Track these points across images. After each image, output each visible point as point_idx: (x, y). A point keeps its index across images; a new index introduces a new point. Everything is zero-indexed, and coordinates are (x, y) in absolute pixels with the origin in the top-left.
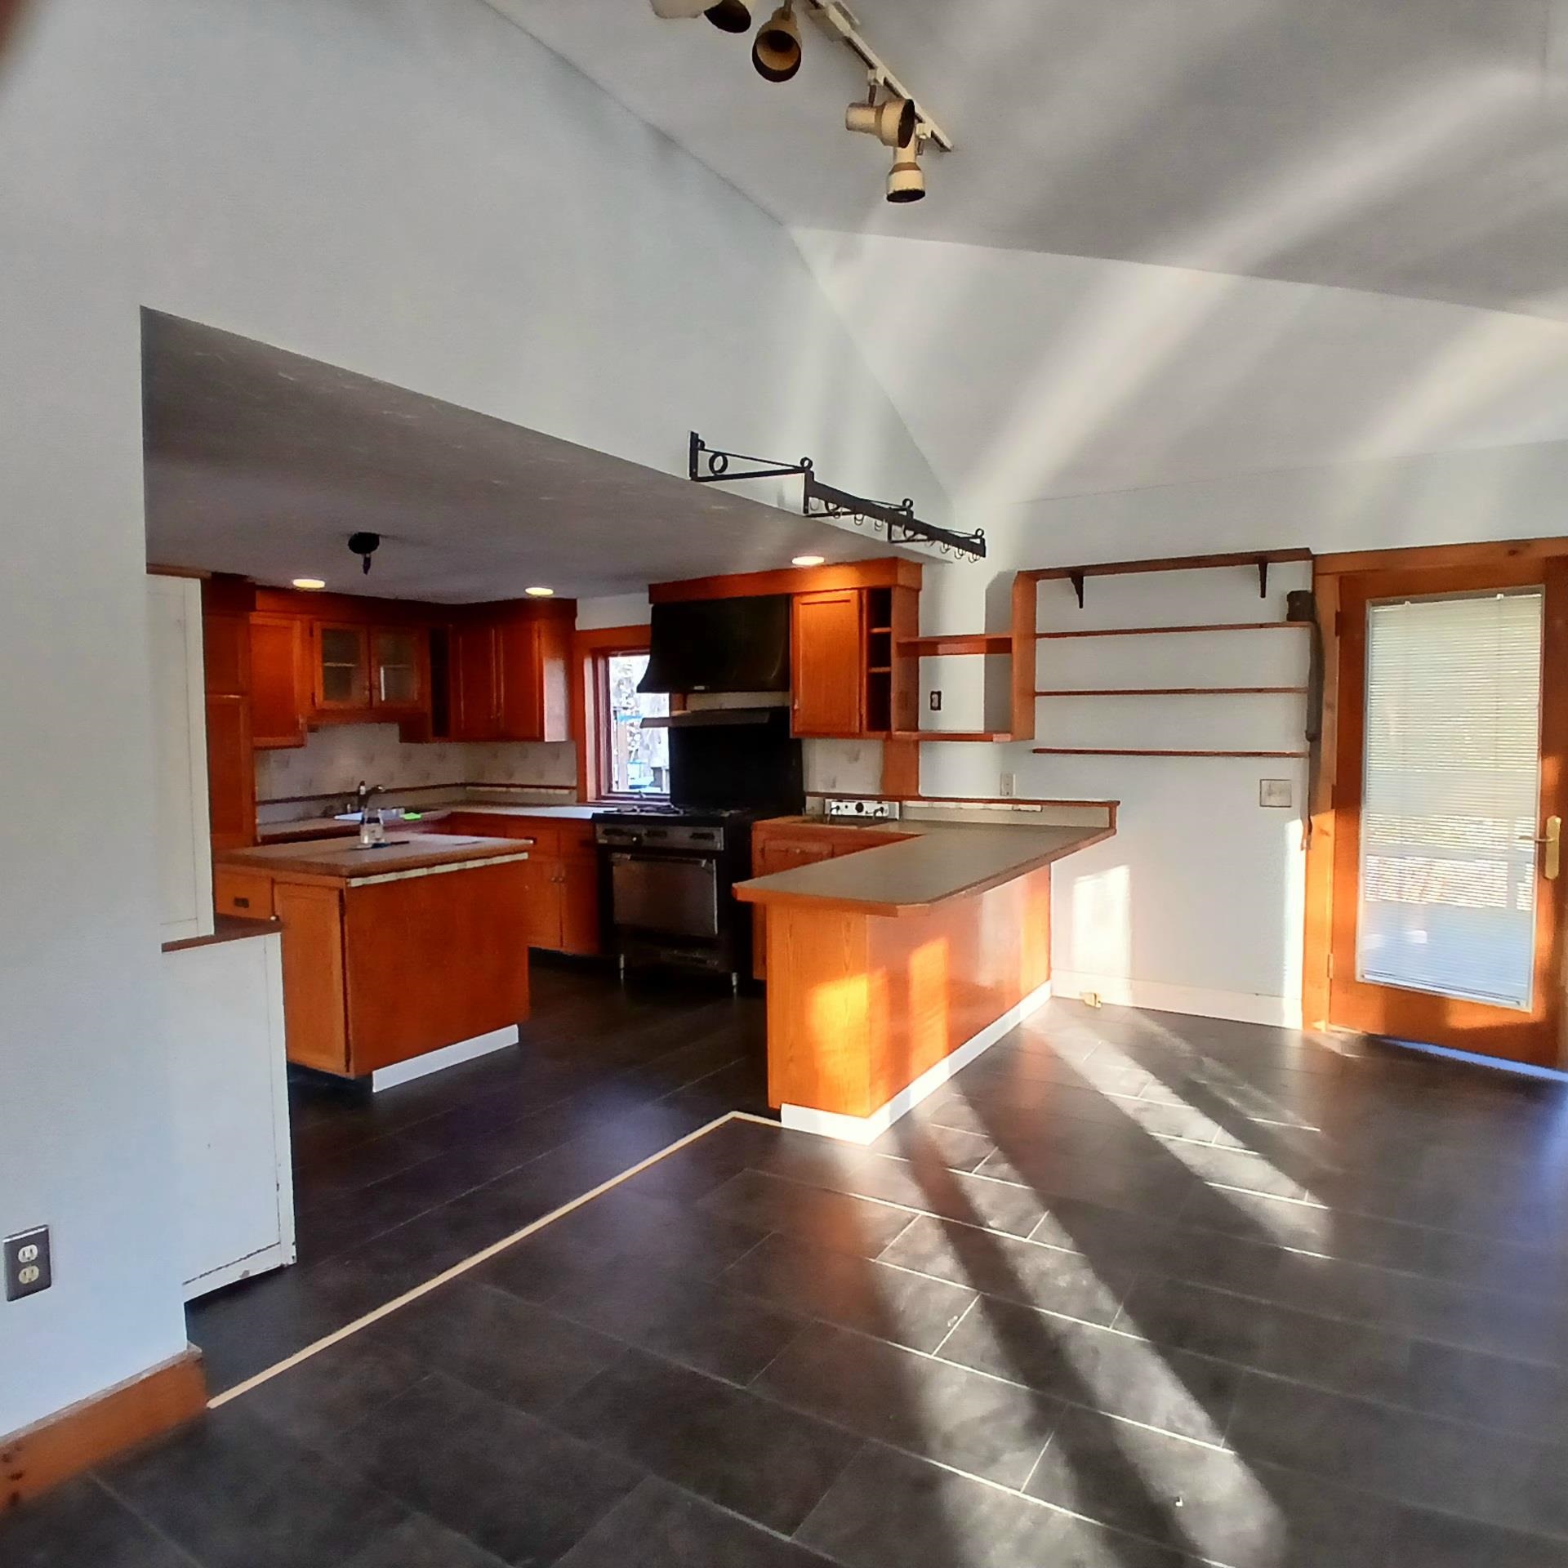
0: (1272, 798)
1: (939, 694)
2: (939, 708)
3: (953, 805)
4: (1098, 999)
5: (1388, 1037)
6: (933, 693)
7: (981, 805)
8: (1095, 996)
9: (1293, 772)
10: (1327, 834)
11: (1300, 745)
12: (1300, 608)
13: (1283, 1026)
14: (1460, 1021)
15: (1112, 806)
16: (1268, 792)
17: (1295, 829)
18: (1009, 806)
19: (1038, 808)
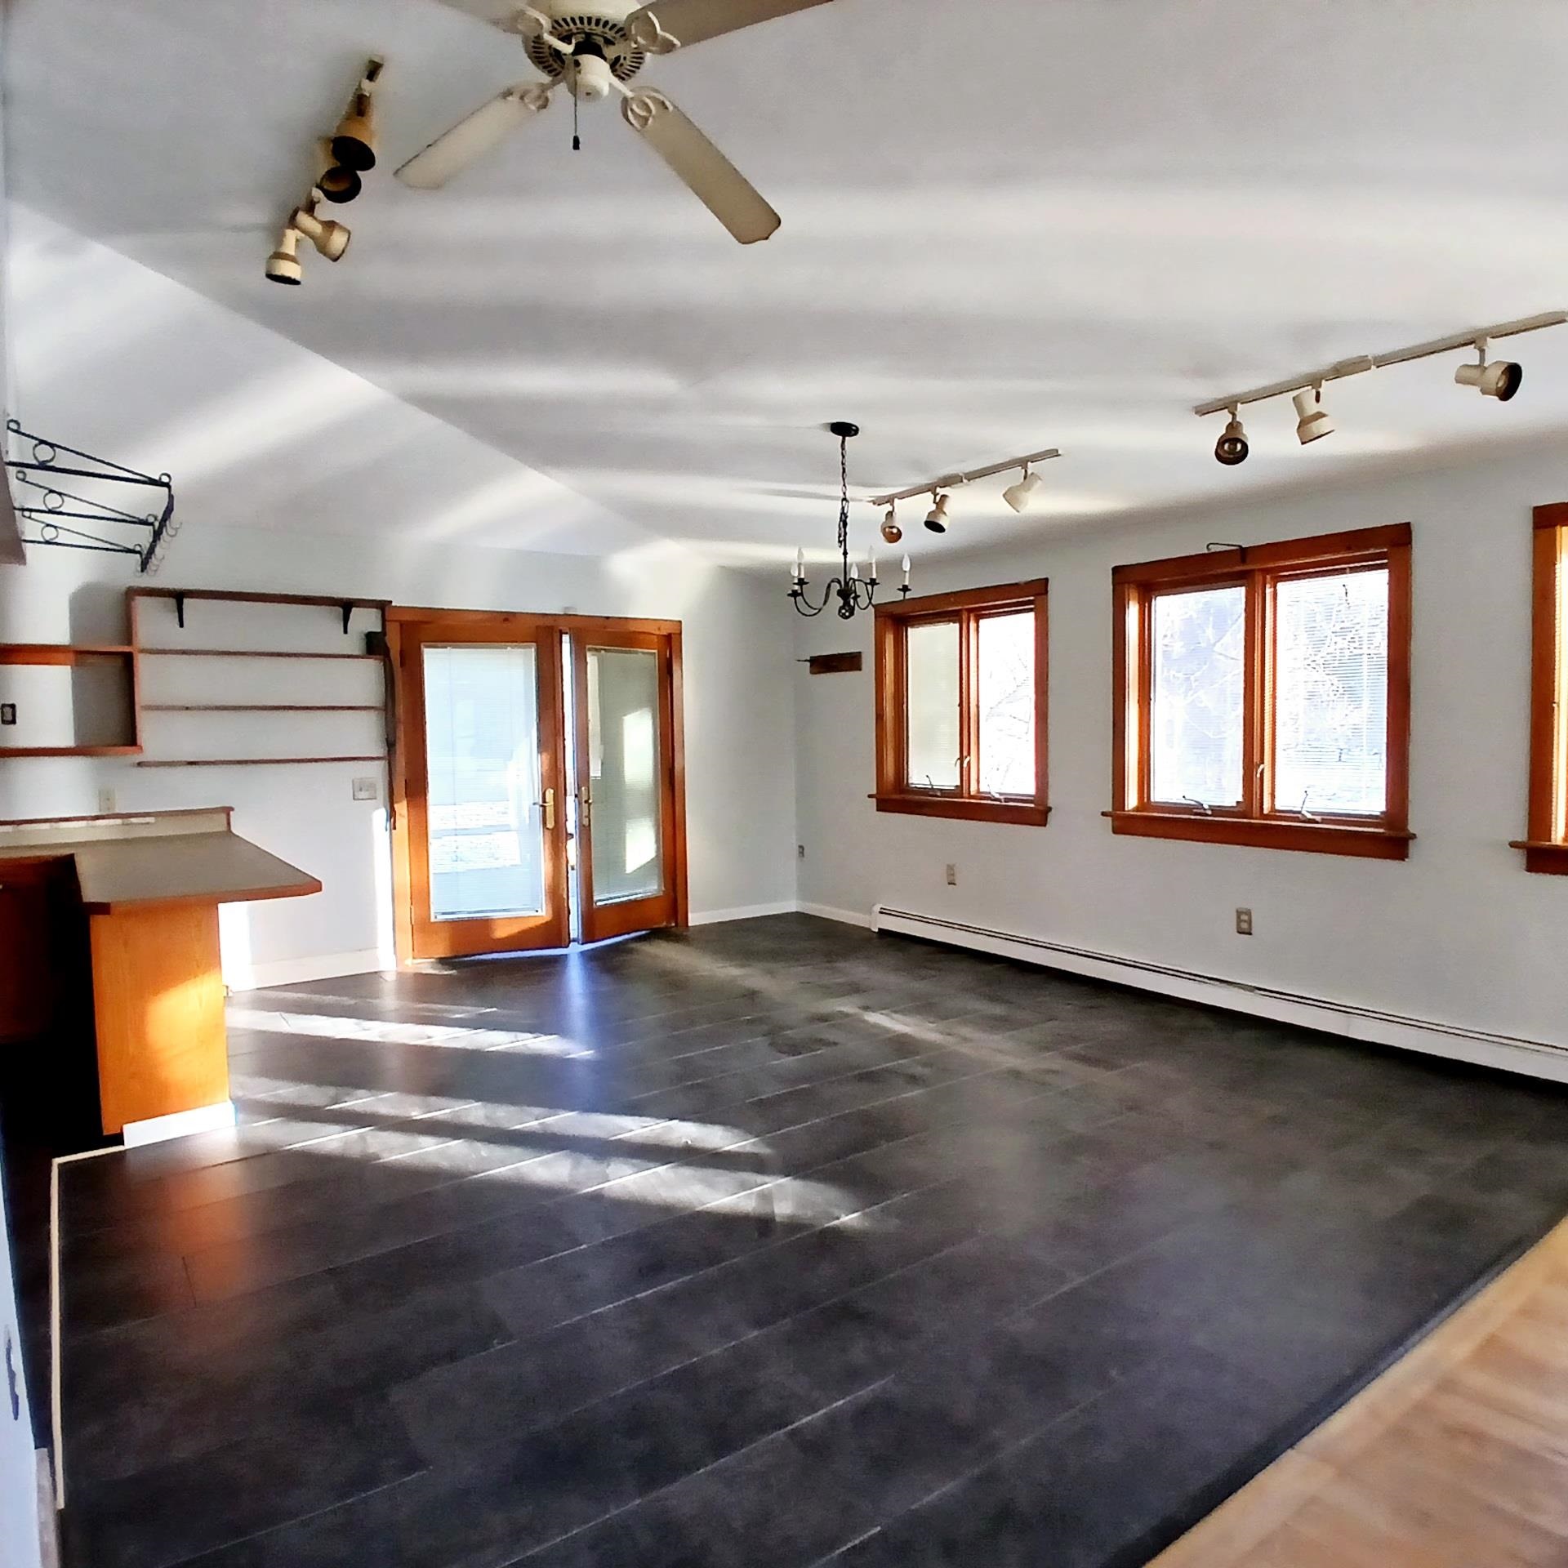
0: (362, 793)
1: (13, 706)
2: (13, 722)
3: (46, 826)
4: (230, 989)
5: (456, 957)
6: (4, 706)
7: (83, 823)
8: (227, 987)
9: (376, 772)
10: (403, 816)
11: (379, 750)
12: (374, 645)
13: (380, 970)
14: (501, 933)
15: (227, 811)
16: (360, 789)
17: (381, 814)
18: (119, 821)
19: (151, 820)
